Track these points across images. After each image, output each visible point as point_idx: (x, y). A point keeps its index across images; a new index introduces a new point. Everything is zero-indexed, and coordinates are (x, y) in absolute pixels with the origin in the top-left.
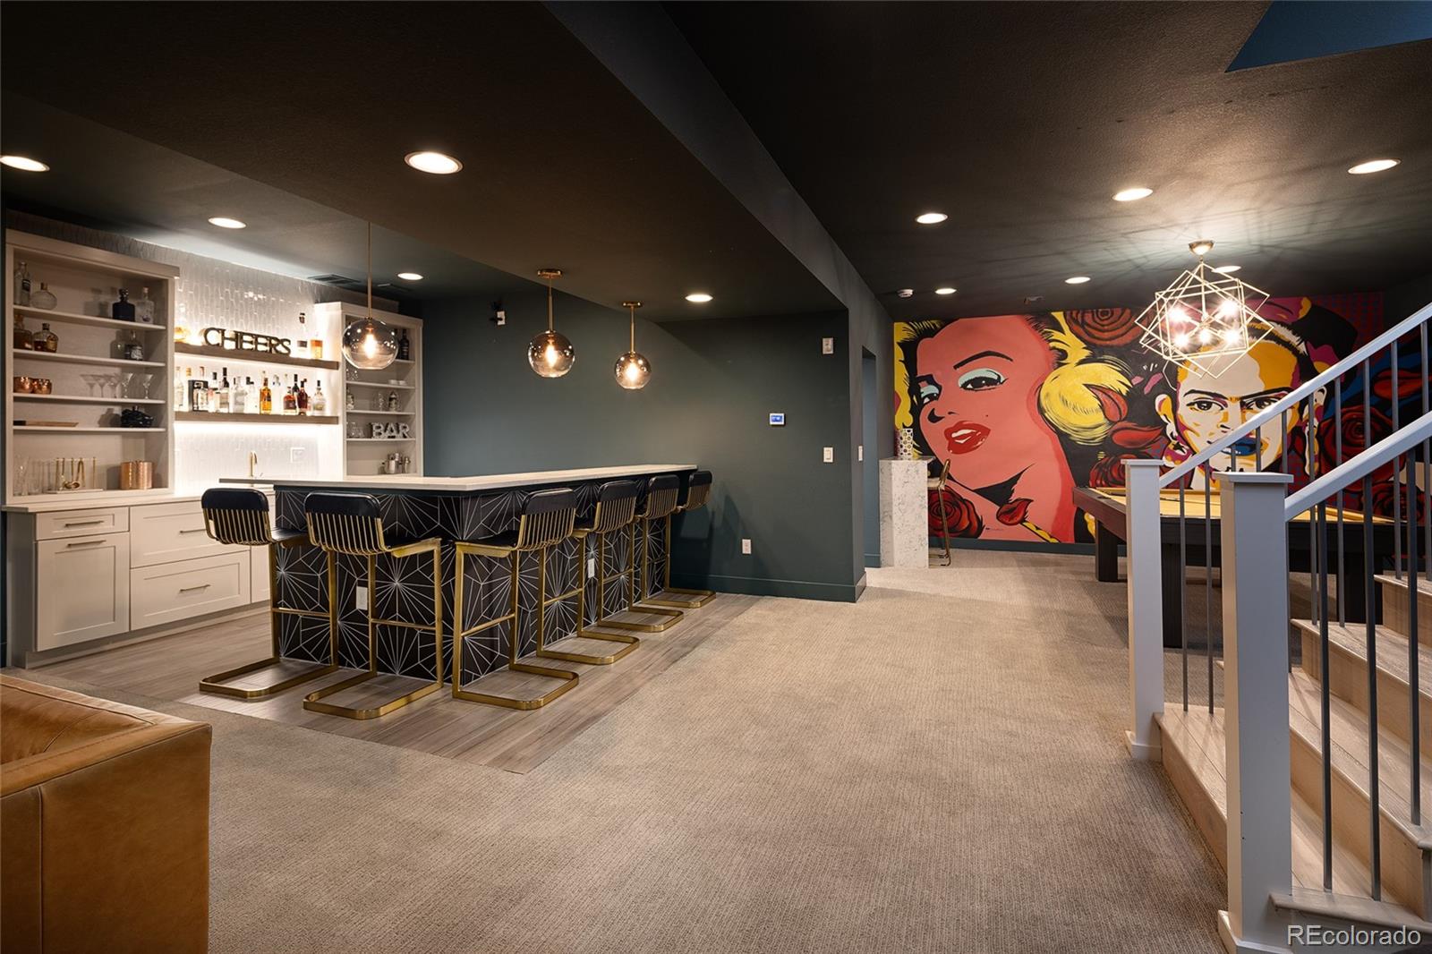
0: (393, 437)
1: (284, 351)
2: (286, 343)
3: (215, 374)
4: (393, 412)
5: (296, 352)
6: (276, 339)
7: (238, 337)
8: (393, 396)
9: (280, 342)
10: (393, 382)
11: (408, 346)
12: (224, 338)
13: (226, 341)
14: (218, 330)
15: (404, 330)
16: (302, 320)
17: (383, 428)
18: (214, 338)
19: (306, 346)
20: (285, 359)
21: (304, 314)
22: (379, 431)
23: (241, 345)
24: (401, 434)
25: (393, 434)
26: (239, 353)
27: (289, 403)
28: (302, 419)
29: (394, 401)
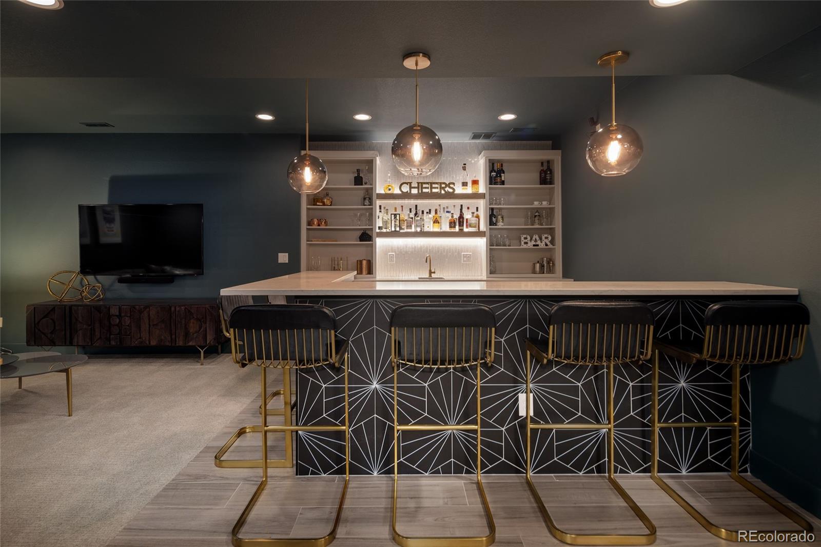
0: (538, 245)
1: (451, 190)
2: (451, 186)
3: (410, 209)
4: (537, 226)
5: (459, 190)
6: (444, 183)
7: (420, 185)
8: (537, 214)
9: (448, 185)
10: (536, 203)
11: (551, 173)
12: (411, 188)
13: (412, 190)
14: (407, 183)
15: (548, 162)
16: (464, 169)
17: (529, 238)
18: (406, 189)
19: (467, 186)
20: (452, 196)
21: (465, 164)
22: (526, 241)
23: (422, 191)
24: (544, 243)
25: (537, 243)
26: (422, 196)
27: (452, 224)
28: (461, 234)
29: (537, 218)
